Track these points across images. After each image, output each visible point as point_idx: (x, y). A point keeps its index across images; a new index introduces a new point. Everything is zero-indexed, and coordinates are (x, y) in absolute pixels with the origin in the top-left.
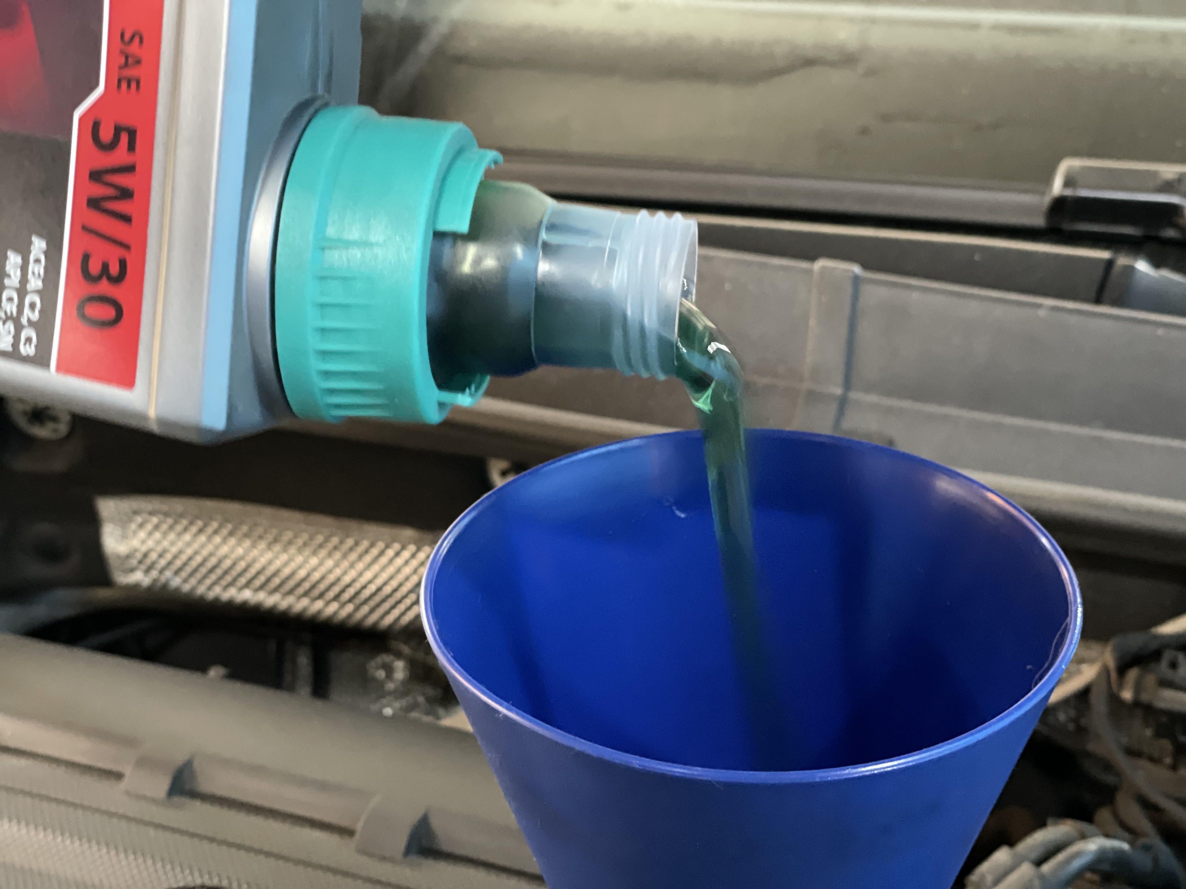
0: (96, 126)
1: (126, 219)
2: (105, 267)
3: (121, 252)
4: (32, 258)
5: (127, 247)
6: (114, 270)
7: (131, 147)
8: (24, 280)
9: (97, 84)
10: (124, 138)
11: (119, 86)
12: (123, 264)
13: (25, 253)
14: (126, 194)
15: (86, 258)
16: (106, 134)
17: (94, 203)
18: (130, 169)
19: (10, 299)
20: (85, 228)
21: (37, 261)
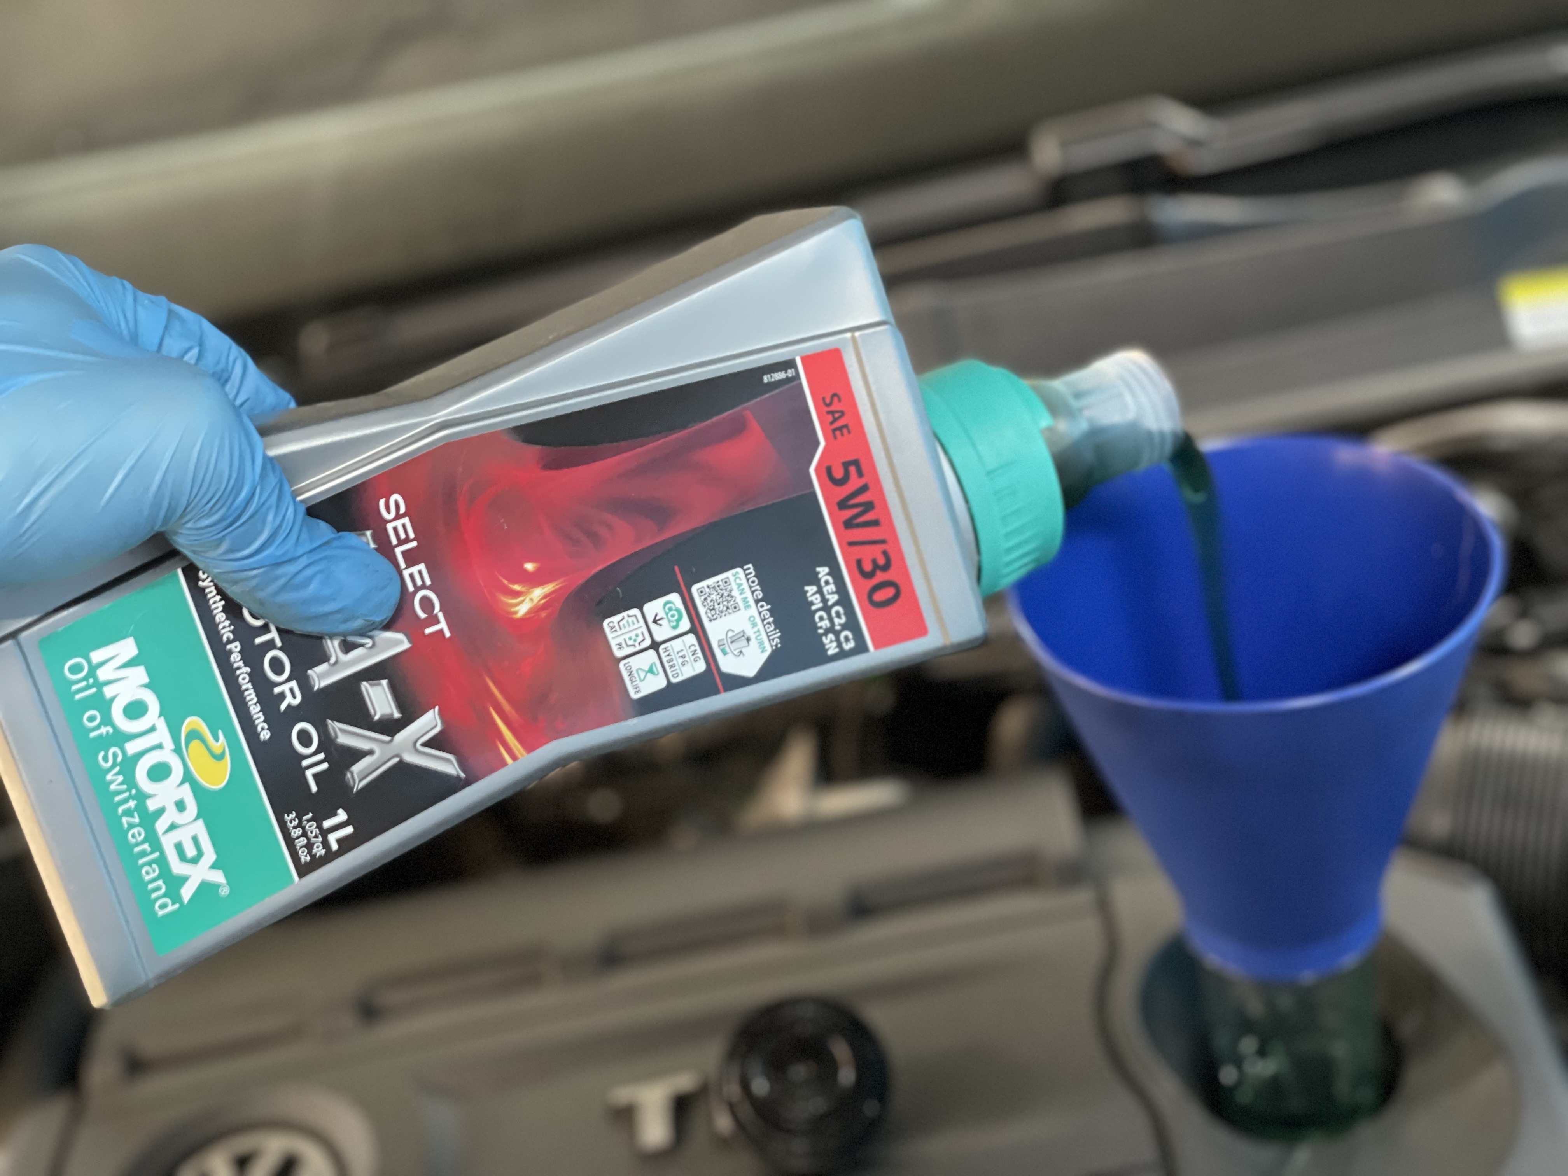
0: (829, 470)
1: (875, 523)
2: (874, 562)
3: (880, 548)
4: (822, 583)
5: (883, 542)
6: (881, 561)
7: (860, 474)
8: (824, 600)
9: (817, 443)
10: (853, 469)
11: (835, 437)
12: (885, 553)
13: (815, 581)
14: (869, 506)
15: (859, 563)
16: (839, 474)
17: (849, 524)
18: (864, 489)
20: (851, 544)
21: (827, 583)
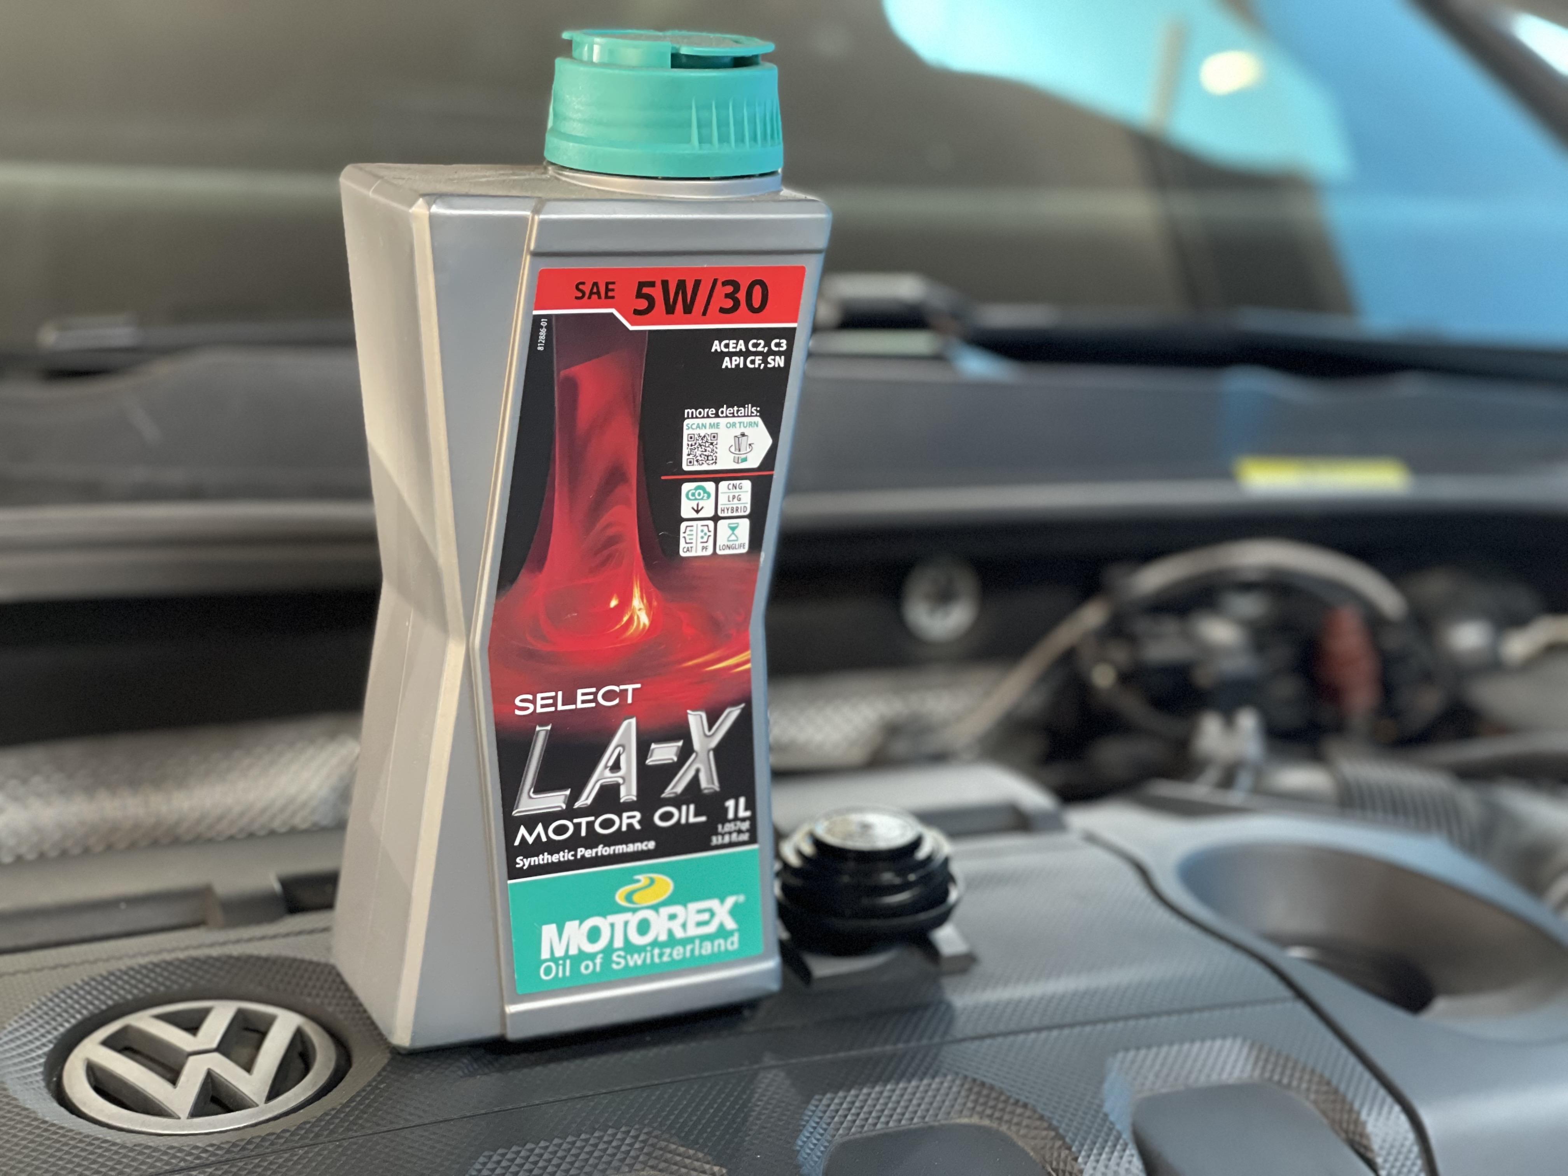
0: (637, 312)
1: (697, 283)
2: (727, 296)
3: (719, 286)
4: (726, 350)
5: (715, 281)
6: (729, 289)
7: (652, 284)
8: (739, 354)
10: (645, 290)
11: (613, 297)
12: (725, 284)
13: (722, 355)
14: (681, 285)
15: (722, 310)
16: (643, 304)
17: (688, 309)
18: (665, 284)
19: (753, 362)
20: (704, 314)
21: (727, 346)
